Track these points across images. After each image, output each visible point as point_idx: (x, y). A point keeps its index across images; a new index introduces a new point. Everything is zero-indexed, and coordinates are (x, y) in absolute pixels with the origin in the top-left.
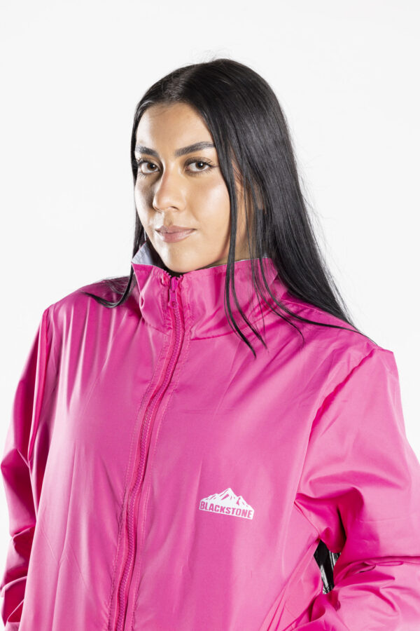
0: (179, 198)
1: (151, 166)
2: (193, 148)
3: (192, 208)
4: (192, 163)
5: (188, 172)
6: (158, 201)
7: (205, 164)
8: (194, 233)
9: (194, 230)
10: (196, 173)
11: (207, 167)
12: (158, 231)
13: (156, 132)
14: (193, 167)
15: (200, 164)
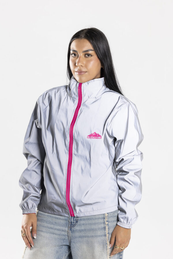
0: (83, 64)
1: (75, 55)
2: (87, 51)
3: (86, 66)
4: (87, 54)
5: (85, 57)
6: (78, 64)
7: (90, 55)
8: (86, 73)
9: (86, 72)
10: (87, 57)
11: (90, 56)
12: (76, 72)
13: (77, 46)
14: (87, 56)
15: (89, 55)
